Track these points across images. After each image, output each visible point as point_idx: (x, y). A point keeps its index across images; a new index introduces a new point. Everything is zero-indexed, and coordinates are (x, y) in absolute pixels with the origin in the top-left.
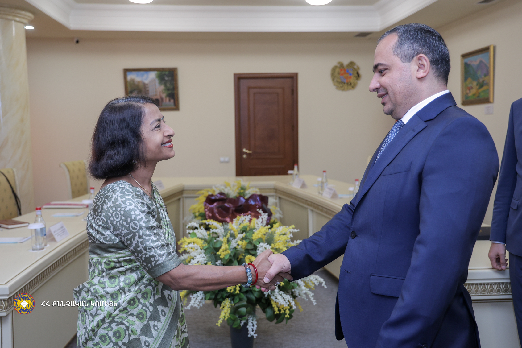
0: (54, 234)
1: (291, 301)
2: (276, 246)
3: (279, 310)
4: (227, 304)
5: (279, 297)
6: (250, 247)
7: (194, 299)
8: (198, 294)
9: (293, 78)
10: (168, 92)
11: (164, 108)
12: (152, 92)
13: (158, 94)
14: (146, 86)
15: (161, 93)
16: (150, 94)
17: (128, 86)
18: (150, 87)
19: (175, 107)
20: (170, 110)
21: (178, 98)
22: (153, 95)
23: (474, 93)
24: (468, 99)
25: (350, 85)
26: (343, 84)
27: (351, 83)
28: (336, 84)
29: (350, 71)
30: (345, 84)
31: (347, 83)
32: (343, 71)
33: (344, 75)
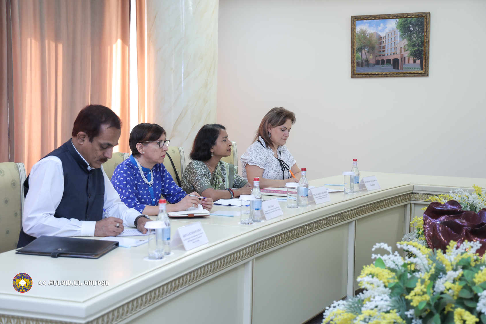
0: (183, 239)
6: (466, 295)
10: (413, 50)
11: (405, 72)
12: (390, 49)
13: (398, 52)
14: (382, 41)
15: (403, 50)
16: (386, 53)
17: (357, 40)
18: (387, 42)
19: (422, 71)
20: (415, 76)
21: (428, 58)
22: (390, 53)
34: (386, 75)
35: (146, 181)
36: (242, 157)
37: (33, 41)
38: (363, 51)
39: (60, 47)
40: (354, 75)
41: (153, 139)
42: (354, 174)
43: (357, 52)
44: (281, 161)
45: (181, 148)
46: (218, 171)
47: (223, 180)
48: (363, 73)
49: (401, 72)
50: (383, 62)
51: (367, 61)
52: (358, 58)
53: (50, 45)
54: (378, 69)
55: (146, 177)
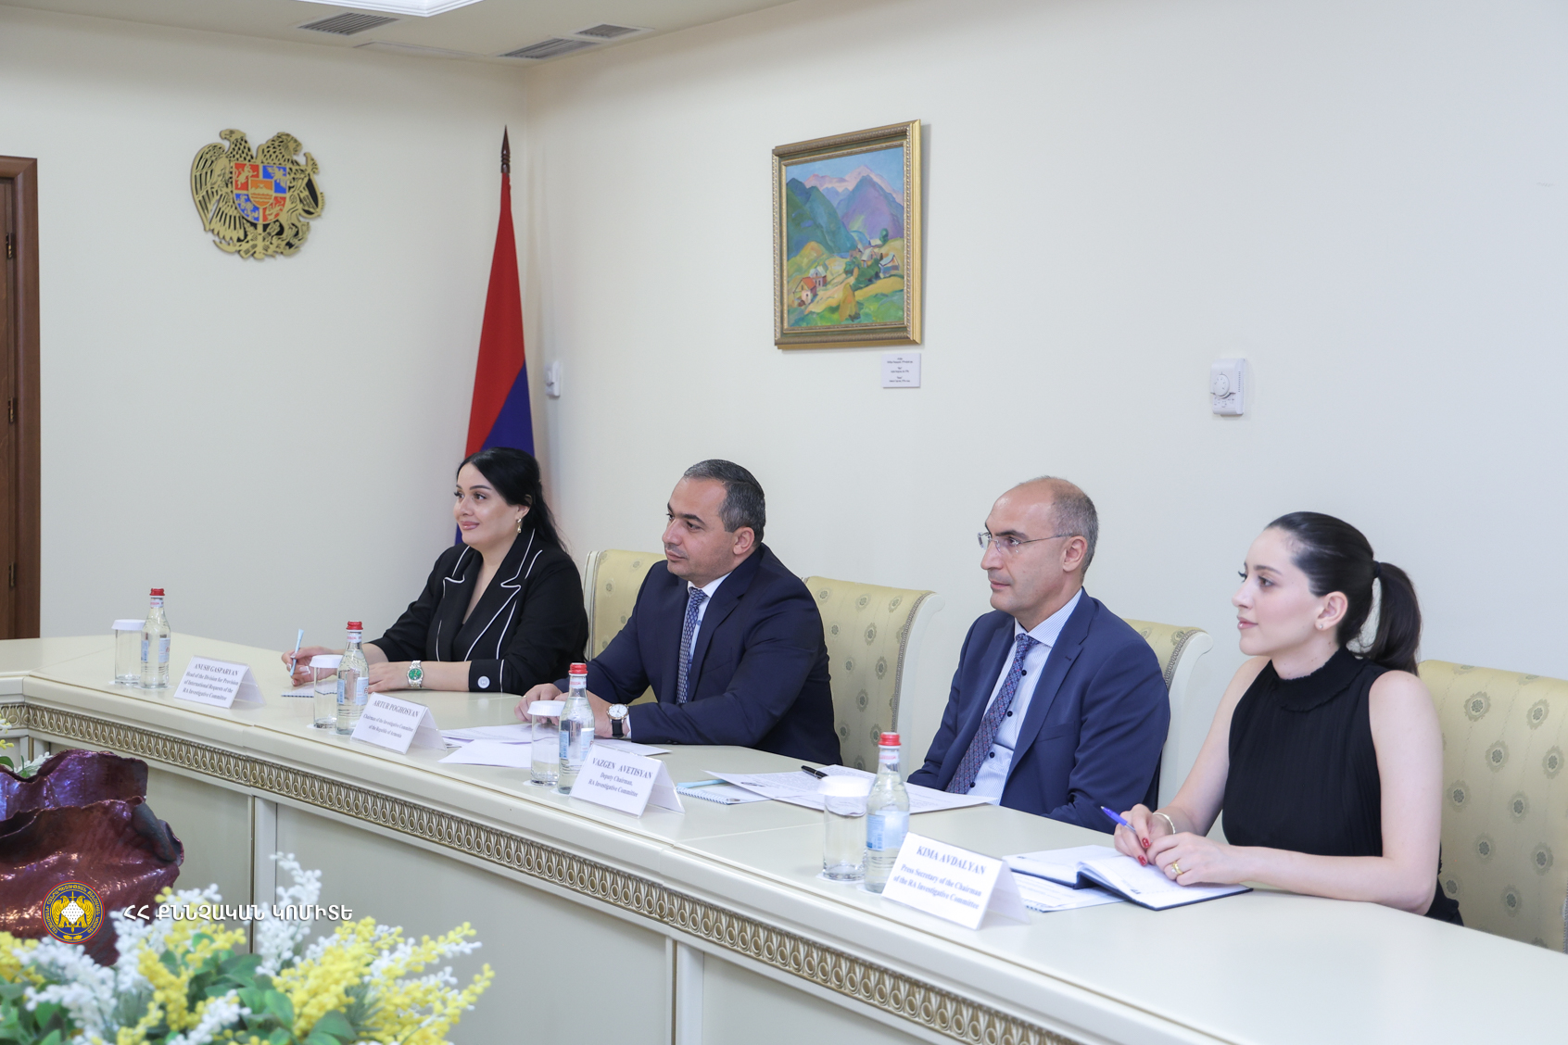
9: (13, 182)
23: (833, 302)
24: (804, 325)
25: (280, 233)
26: (250, 229)
27: (281, 226)
28: (217, 225)
29: (278, 175)
30: (260, 228)
31: (265, 227)
32: (247, 172)
33: (251, 191)
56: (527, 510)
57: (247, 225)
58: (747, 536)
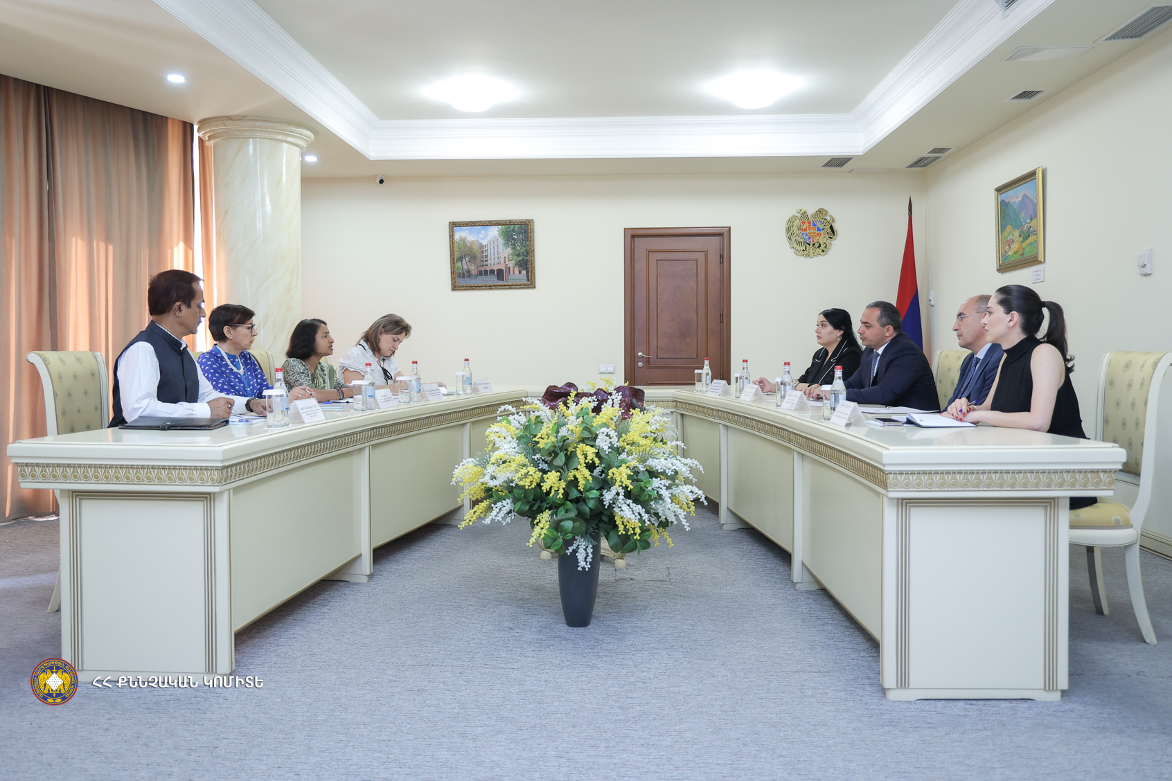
0: (301, 411)
1: (643, 514)
2: (628, 436)
3: (626, 529)
4: (545, 517)
5: (625, 507)
6: (587, 434)
7: (497, 510)
8: (504, 503)
9: (723, 236)
10: (518, 259)
11: (510, 284)
12: (493, 259)
13: (502, 262)
14: (484, 249)
15: (507, 260)
16: (489, 262)
17: (456, 249)
18: (489, 251)
19: (529, 283)
20: (521, 288)
21: (534, 268)
22: (494, 263)
23: (1015, 250)
24: (1007, 261)
25: (819, 246)
26: (807, 246)
27: (820, 244)
28: (795, 245)
29: (819, 224)
30: (811, 245)
31: (813, 245)
32: (806, 224)
33: (808, 231)
34: (490, 287)
35: (235, 370)
36: (341, 361)
37: (79, 241)
38: (464, 261)
39: (111, 248)
40: (455, 287)
41: (242, 322)
42: (467, 374)
43: (457, 262)
44: (385, 371)
45: (268, 352)
46: (319, 372)
47: (324, 382)
48: (465, 285)
49: (507, 283)
50: (486, 272)
51: (469, 272)
52: (458, 268)
53: (100, 247)
54: (481, 281)
55: (234, 366)
56: (842, 332)
57: (807, 245)
58: (890, 329)
